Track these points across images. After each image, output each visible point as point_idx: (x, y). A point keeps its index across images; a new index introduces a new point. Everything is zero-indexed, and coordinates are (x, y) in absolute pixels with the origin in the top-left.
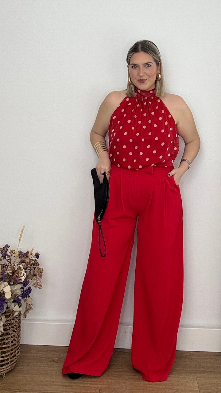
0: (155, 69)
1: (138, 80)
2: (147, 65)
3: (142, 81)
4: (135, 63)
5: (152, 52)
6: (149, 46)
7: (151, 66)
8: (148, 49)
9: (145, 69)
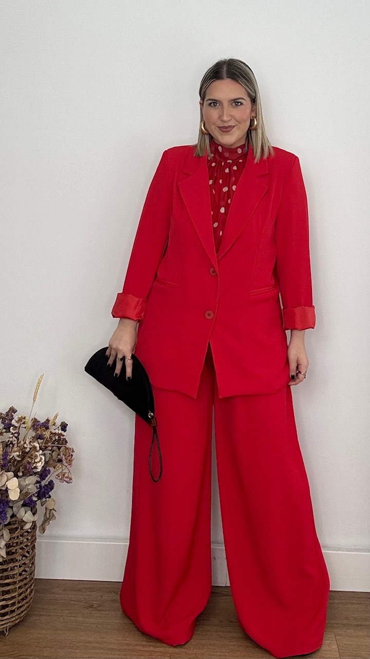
0: (248, 111)
1: (219, 127)
2: (236, 102)
3: (225, 129)
4: (215, 99)
5: (245, 81)
6: (241, 69)
7: (242, 104)
8: (238, 74)
9: (231, 109)
